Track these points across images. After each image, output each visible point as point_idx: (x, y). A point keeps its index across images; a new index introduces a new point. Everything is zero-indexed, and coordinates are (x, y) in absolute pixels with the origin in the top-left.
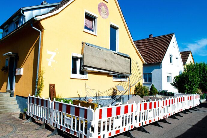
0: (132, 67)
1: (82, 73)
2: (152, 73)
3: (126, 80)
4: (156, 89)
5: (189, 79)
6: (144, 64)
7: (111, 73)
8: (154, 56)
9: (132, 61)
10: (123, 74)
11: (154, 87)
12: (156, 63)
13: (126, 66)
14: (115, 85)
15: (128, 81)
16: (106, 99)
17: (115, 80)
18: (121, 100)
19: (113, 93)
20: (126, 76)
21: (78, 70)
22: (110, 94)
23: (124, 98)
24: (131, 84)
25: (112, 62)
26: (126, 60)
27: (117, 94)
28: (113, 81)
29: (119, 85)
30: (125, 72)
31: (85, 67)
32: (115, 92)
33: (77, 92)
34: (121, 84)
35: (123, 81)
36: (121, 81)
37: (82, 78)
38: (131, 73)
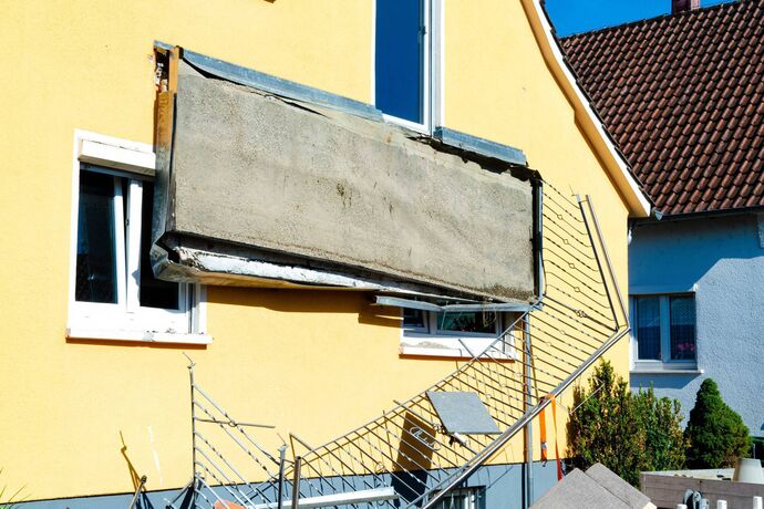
0: (545, 243)
1: (158, 293)
2: (696, 287)
3: (499, 345)
4: (737, 420)
6: (635, 222)
7: (390, 289)
8: (710, 155)
9: (545, 201)
10: (480, 299)
11: (717, 401)
12: (730, 210)
13: (505, 235)
14: (421, 390)
15: (519, 356)
17: (416, 344)
18: (469, 505)
19: (403, 447)
20: (504, 313)
21: (131, 271)
22: (378, 457)
23: (487, 492)
24: (539, 376)
25: (391, 208)
26: (497, 188)
27: (434, 455)
28: (405, 352)
29: (447, 388)
30: (497, 287)
31: (185, 249)
32: (423, 441)
33: (124, 450)
34: (462, 377)
35: (483, 356)
36: (466, 354)
37: (158, 338)
38: (542, 291)
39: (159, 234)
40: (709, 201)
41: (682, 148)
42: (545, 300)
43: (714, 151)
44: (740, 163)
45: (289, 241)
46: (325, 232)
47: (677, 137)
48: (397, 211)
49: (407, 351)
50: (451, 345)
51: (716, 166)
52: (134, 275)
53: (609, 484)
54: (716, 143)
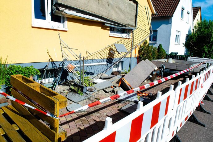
0: (138, 17)
2: (158, 29)
3: (128, 35)
4: (164, 51)
5: (210, 38)
7: (108, 22)
9: (138, 8)
10: (125, 26)
11: (162, 48)
12: (165, 16)
13: (131, 14)
14: (113, 43)
15: (131, 37)
16: (98, 65)
17: (113, 34)
18: (120, 64)
19: (109, 54)
20: (129, 29)
21: (49, 13)
22: (104, 56)
23: (124, 62)
24: (134, 41)
25: (109, 5)
26: (130, 4)
27: (115, 56)
28: (110, 36)
29: (118, 43)
30: (128, 24)
31: (61, 8)
32: (113, 53)
33: (48, 52)
34: (121, 41)
35: (125, 37)
36: (122, 37)
37: (55, 28)
38: (137, 26)
39: (54, 3)
40: (162, 15)
41: (158, 6)
42: (137, 28)
43: (163, 6)
44: (167, 9)
45: (86, 9)
46: (94, 8)
47: (157, 4)
48: (110, 6)
49: (111, 35)
50: (119, 35)
51: (163, 9)
52: (50, 13)
53: (149, 63)
54: (163, 5)
